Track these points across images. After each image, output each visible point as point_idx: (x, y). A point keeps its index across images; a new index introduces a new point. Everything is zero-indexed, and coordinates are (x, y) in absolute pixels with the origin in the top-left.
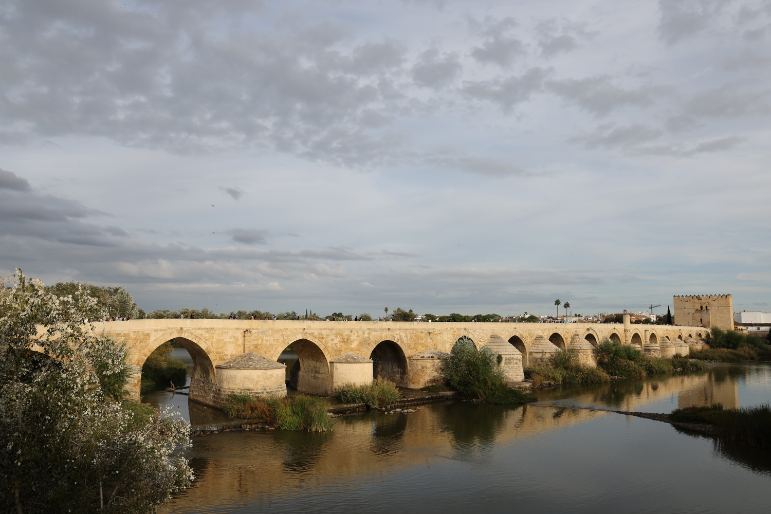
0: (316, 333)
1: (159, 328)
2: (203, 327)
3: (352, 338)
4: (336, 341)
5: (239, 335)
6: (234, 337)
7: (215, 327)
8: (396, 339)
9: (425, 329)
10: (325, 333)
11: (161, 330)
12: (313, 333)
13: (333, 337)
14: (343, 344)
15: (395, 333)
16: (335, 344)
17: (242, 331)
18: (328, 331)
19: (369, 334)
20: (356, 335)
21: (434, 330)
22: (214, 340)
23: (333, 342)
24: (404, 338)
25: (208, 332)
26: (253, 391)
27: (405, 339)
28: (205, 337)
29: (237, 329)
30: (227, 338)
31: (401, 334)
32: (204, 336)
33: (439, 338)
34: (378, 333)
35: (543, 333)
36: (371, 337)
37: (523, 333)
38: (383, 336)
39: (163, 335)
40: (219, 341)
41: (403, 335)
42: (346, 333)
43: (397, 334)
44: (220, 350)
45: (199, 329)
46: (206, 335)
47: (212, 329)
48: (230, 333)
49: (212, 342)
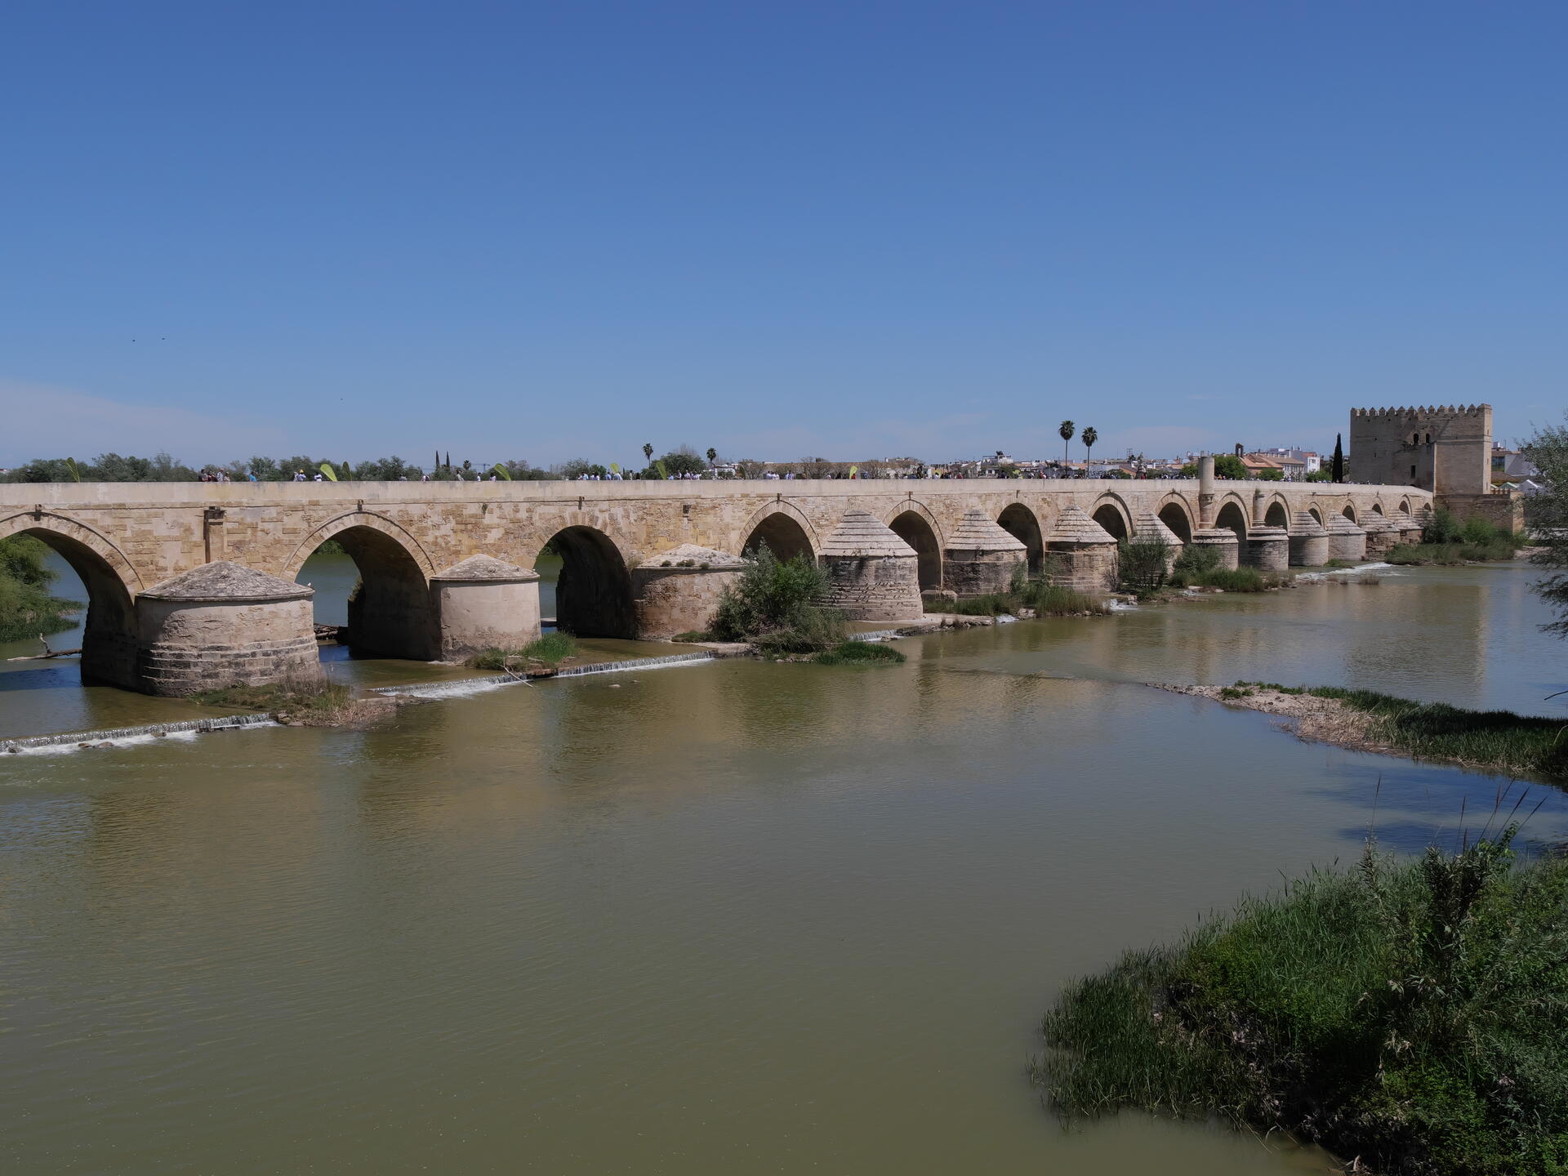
0: (392, 514)
2: (95, 502)
3: (486, 521)
4: (446, 529)
6: (181, 525)
7: (128, 501)
8: (600, 522)
9: (675, 499)
10: (415, 511)
12: (383, 512)
13: (436, 519)
14: (464, 537)
15: (596, 510)
16: (444, 536)
17: (200, 512)
18: (424, 507)
19: (529, 510)
21: (698, 501)
22: (128, 534)
23: (437, 533)
24: (620, 519)
25: (110, 514)
26: (228, 652)
27: (622, 523)
28: (102, 527)
29: (185, 506)
30: (160, 528)
31: (613, 511)
32: (99, 524)
33: (710, 519)
34: (552, 510)
35: (984, 503)
36: (536, 518)
37: (931, 504)
38: (567, 515)
40: (141, 537)
41: (618, 511)
42: (474, 509)
43: (602, 511)
44: (146, 558)
45: (86, 508)
46: (108, 521)
47: (122, 507)
48: (170, 515)
49: (124, 540)
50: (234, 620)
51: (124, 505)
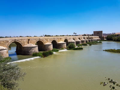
1: (11, 39)
5: (27, 40)
7: (22, 39)
8: (55, 40)
9: (60, 38)
10: (43, 39)
14: (47, 41)
20: (49, 39)
28: (20, 41)
34: (52, 39)
37: (75, 38)
40: (23, 42)
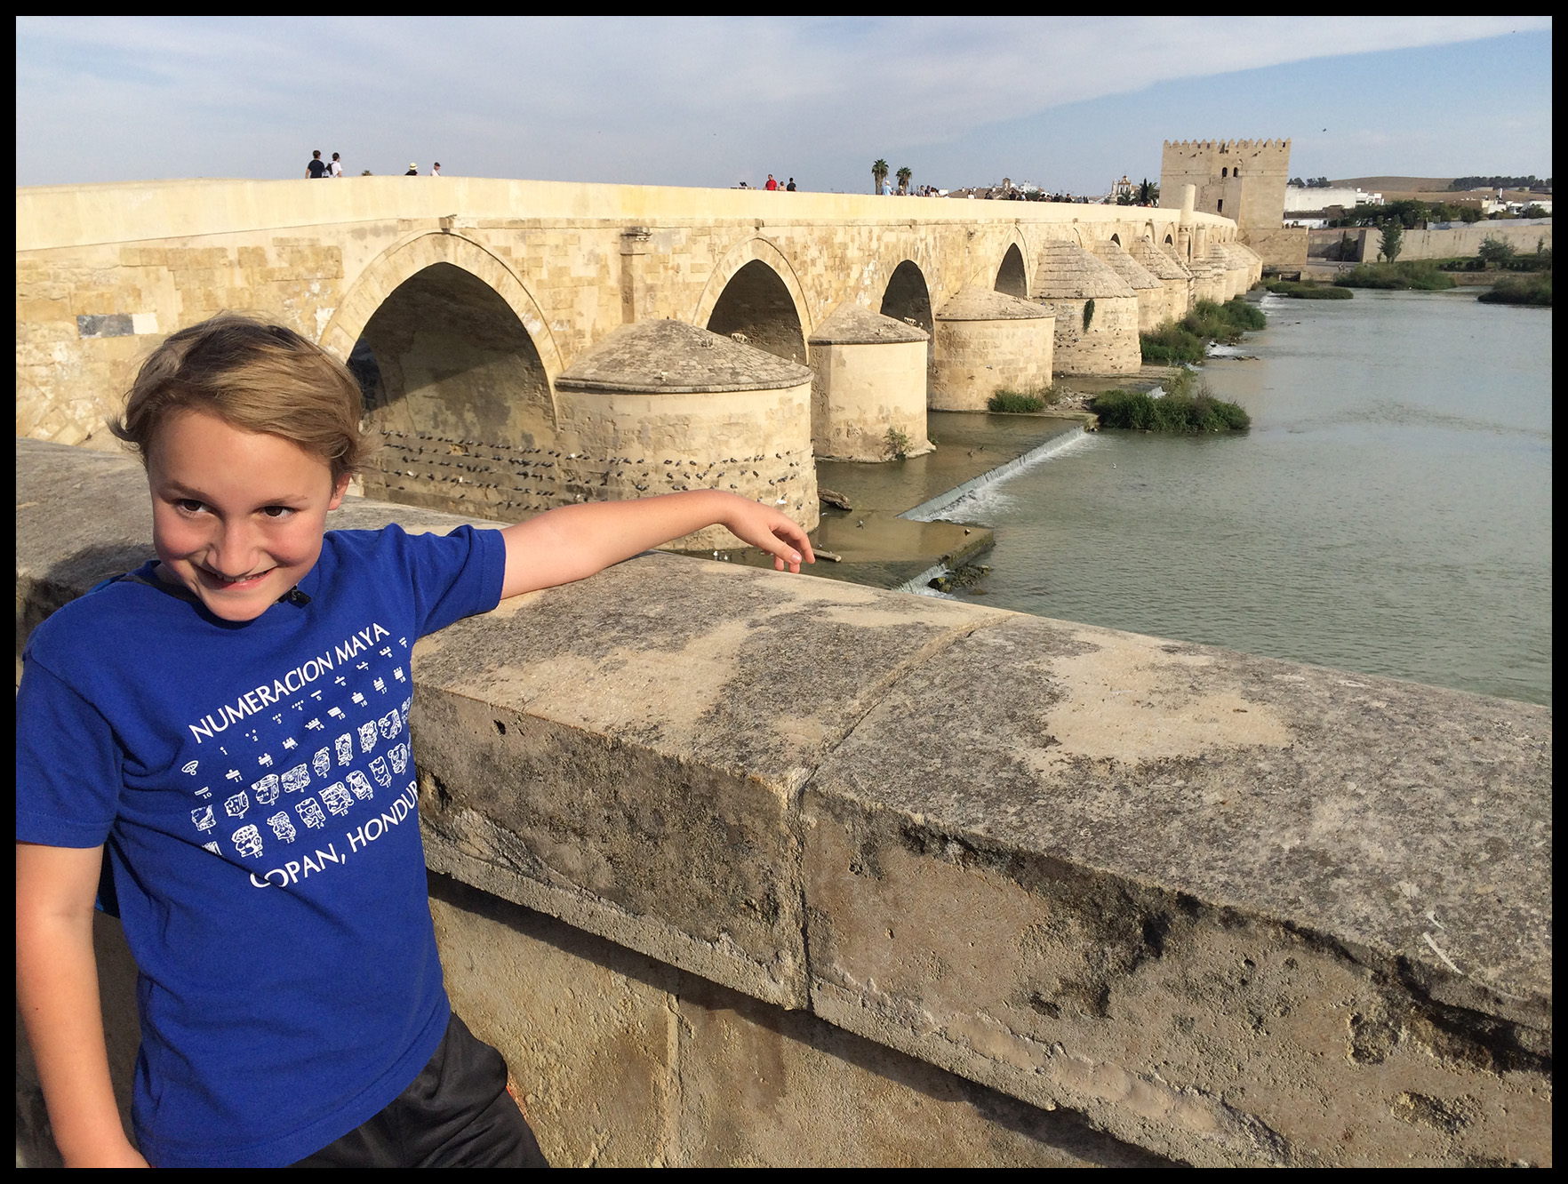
0: (782, 242)
1: (369, 218)
2: (508, 216)
3: (849, 253)
6: (597, 258)
7: (543, 214)
8: (918, 253)
9: (963, 224)
11: (376, 232)
12: (775, 239)
13: (813, 252)
15: (919, 237)
16: (819, 275)
17: (614, 234)
18: (805, 230)
19: (879, 239)
20: (857, 245)
21: (976, 227)
22: (545, 275)
23: (815, 271)
24: (931, 252)
25: (523, 237)
27: (932, 256)
28: (516, 262)
29: (603, 224)
30: (578, 265)
31: (928, 239)
32: (514, 255)
33: (980, 250)
36: (884, 247)
38: (901, 245)
39: (388, 253)
40: (557, 275)
41: (931, 240)
42: (839, 238)
43: (921, 241)
44: (563, 315)
45: (495, 226)
46: (520, 252)
47: (536, 225)
48: (588, 240)
49: (540, 284)
50: (762, 420)
51: (539, 221)
